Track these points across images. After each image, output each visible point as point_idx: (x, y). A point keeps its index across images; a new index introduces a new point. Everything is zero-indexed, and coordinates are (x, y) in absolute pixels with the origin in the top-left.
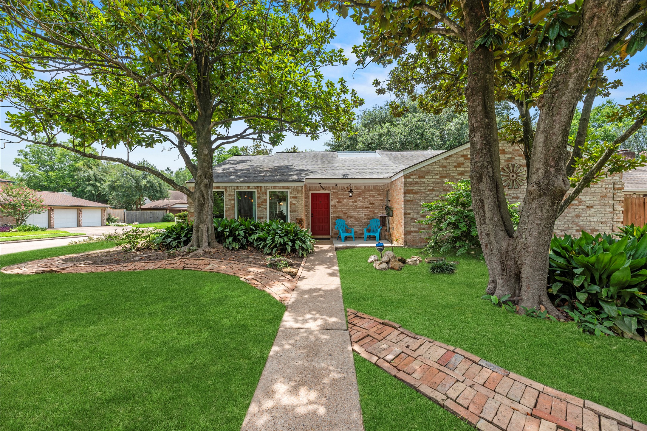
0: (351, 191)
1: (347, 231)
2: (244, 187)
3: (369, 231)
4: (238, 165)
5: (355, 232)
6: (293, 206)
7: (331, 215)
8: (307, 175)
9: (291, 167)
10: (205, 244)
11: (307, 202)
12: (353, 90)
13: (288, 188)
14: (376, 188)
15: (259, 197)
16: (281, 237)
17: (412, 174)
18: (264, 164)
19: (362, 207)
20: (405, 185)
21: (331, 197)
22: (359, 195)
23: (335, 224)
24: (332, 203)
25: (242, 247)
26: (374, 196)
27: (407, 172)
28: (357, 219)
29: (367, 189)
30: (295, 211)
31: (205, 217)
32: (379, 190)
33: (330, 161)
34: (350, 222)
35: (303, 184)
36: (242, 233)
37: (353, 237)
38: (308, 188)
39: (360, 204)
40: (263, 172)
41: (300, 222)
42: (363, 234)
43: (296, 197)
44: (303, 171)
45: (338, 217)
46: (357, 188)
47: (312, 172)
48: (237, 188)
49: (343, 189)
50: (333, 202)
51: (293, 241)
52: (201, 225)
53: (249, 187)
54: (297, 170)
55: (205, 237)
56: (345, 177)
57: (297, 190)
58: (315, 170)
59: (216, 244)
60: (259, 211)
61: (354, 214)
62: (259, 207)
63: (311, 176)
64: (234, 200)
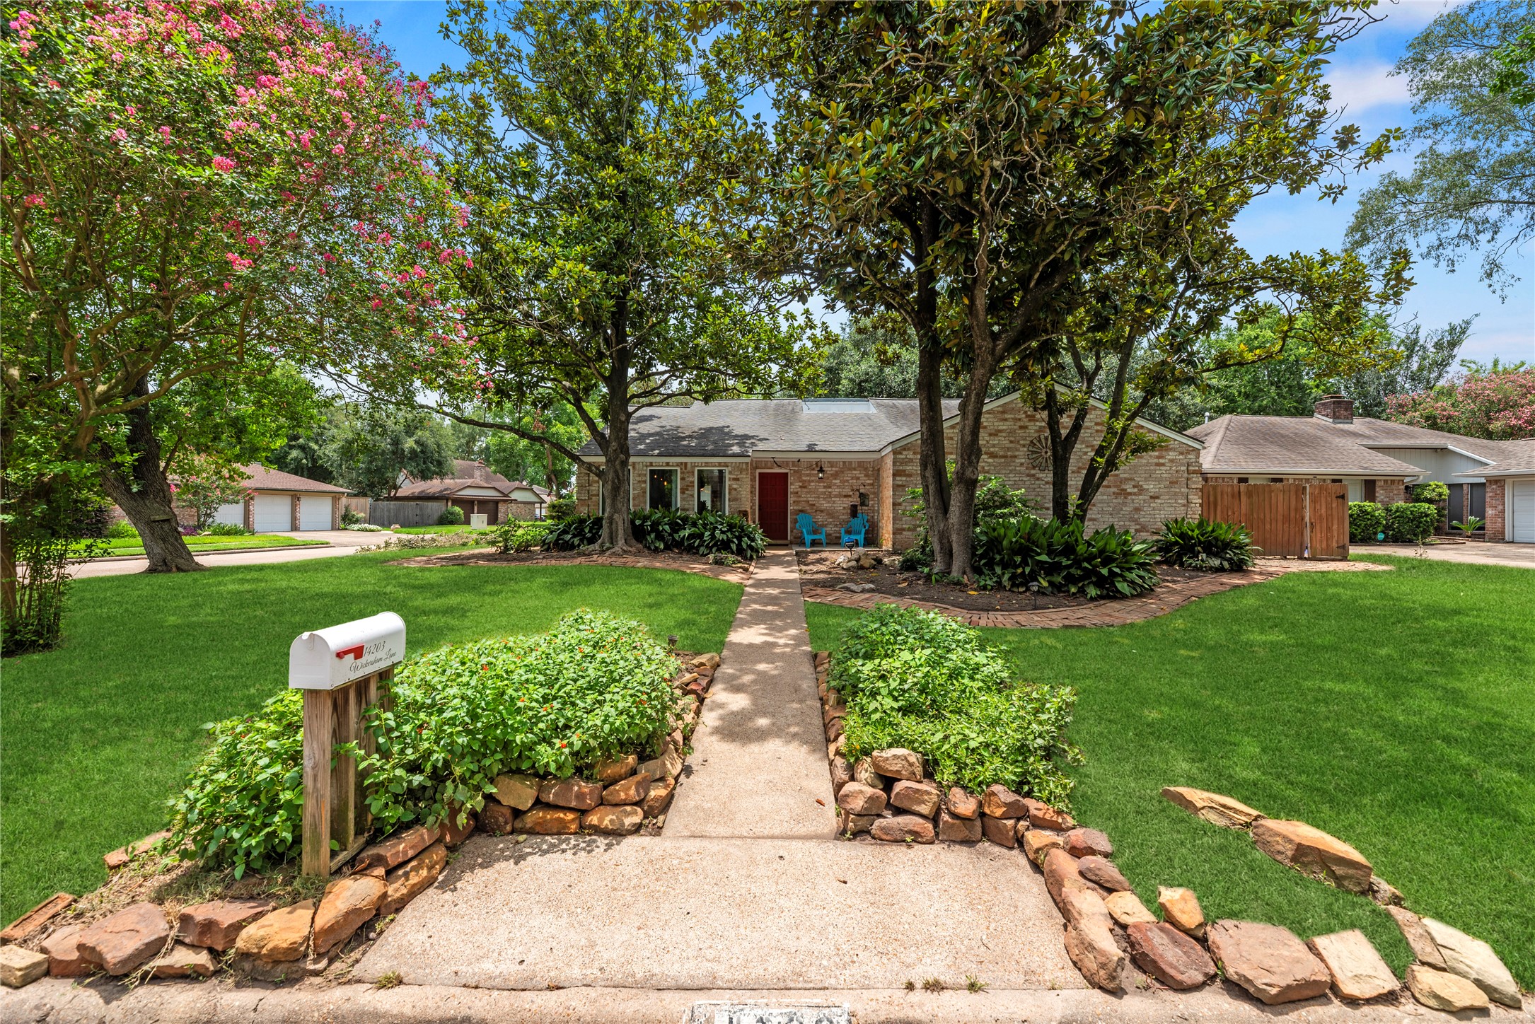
0: (821, 470)
1: (815, 532)
2: (660, 463)
3: (848, 532)
4: (640, 425)
5: (828, 535)
6: (734, 492)
7: (790, 508)
8: (753, 444)
9: (726, 430)
10: (621, 542)
11: (753, 486)
12: (824, 323)
13: (726, 465)
14: (862, 465)
15: (682, 479)
16: (723, 532)
17: (905, 448)
18: (681, 423)
19: (840, 495)
20: (894, 463)
21: (790, 479)
22: (836, 475)
23: (795, 521)
24: (791, 488)
25: (668, 548)
26: (858, 478)
27: (897, 445)
28: (831, 514)
29: (848, 466)
30: (736, 499)
31: (620, 505)
32: (866, 469)
33: (789, 420)
34: (820, 518)
35: (748, 460)
36: (667, 528)
37: (824, 541)
38: (755, 465)
39: (836, 491)
40: (684, 439)
41: (745, 514)
42: (839, 538)
43: (737, 479)
44: (746, 437)
45: (801, 511)
46: (832, 464)
47: (761, 440)
48: (651, 464)
49: (810, 467)
50: (793, 487)
51: (740, 538)
52: (616, 516)
53: (668, 464)
54: (737, 436)
55: (621, 532)
56: (811, 449)
57: (739, 468)
58: (766, 436)
59: (633, 542)
60: (682, 499)
61: (826, 505)
62: (683, 492)
63: (761, 446)
64: (645, 482)
